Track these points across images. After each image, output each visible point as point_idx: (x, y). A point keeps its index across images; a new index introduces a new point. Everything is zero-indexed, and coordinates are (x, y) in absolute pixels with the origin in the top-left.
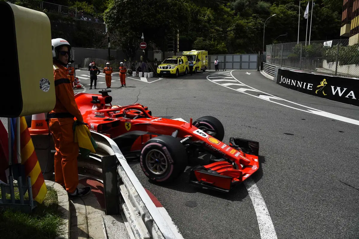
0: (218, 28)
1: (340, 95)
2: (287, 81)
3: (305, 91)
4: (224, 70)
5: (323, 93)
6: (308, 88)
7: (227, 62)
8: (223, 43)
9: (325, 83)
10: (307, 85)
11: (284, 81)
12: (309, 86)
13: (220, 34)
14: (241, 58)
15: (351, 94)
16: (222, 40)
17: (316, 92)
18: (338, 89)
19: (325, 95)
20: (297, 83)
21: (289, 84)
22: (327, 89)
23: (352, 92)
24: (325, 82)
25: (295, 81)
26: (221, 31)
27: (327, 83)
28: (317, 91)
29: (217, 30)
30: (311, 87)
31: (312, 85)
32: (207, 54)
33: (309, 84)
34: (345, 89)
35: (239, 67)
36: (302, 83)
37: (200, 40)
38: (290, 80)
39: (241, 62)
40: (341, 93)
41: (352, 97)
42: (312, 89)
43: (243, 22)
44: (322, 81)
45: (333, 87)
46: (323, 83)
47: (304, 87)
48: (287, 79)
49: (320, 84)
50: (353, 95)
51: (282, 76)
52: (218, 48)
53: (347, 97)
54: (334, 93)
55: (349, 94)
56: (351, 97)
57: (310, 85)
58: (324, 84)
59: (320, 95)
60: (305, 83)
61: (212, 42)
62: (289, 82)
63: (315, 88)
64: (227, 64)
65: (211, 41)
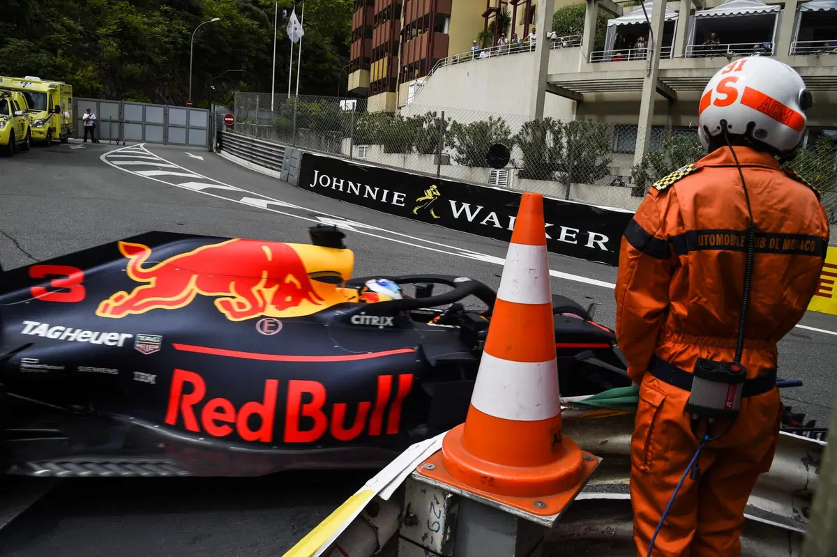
0: (71, 22)
1: (470, 218)
2: (334, 183)
3: (388, 208)
4: (121, 143)
5: (432, 213)
6: (394, 202)
7: (127, 122)
8: (90, 68)
9: (434, 193)
10: (390, 197)
11: (325, 181)
12: (396, 198)
13: (77, 40)
14: (166, 115)
15: (492, 218)
16: (86, 59)
17: (415, 211)
18: (466, 206)
19: (435, 217)
20: (363, 190)
21: (341, 189)
22: (441, 205)
23: (493, 214)
24: (434, 190)
25: (359, 185)
26: (81, 33)
27: (439, 194)
28: (417, 208)
29: (69, 29)
30: (402, 200)
31: (405, 195)
32: (70, 93)
33: (396, 194)
34: (480, 208)
35: (161, 139)
36: (377, 189)
37: (19, 46)
38: (342, 181)
39: (166, 126)
40: (472, 215)
41: (494, 223)
42: (403, 205)
43: (138, 20)
44: (429, 188)
45: (453, 203)
46: (430, 194)
47: (384, 200)
48: (335, 179)
49: (425, 196)
50: (496, 220)
51: (317, 172)
52: (77, 78)
53: (484, 222)
54: (456, 215)
55: (487, 219)
56: (491, 223)
57: (399, 196)
58: (434, 196)
59: (424, 217)
60: (386, 192)
61: (59, 60)
62: (341, 185)
63: (410, 202)
64: (126, 126)
65: (56, 56)
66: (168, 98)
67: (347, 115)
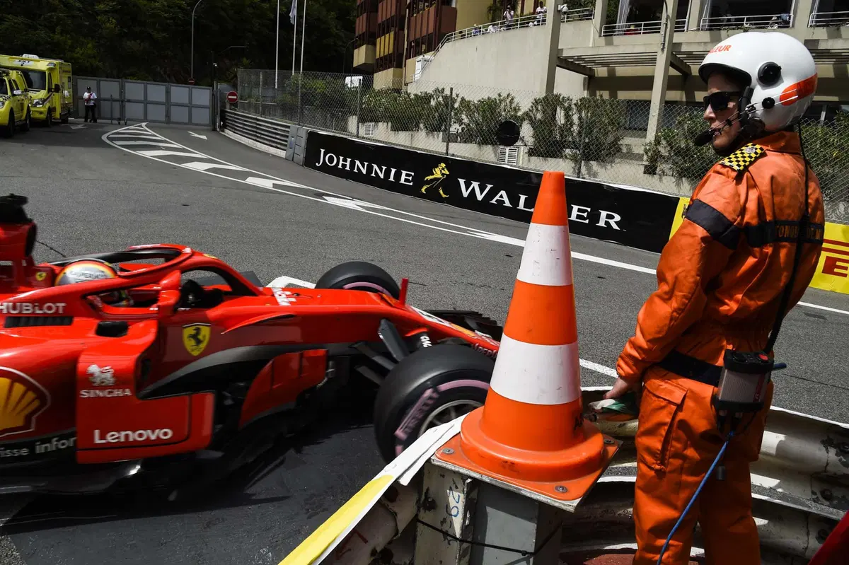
1: (480, 197)
2: (341, 162)
3: (396, 187)
4: (122, 122)
5: (441, 192)
6: (402, 181)
7: (129, 101)
8: (90, 45)
9: (443, 172)
11: (331, 160)
13: (78, 17)
14: (168, 93)
15: (501, 196)
16: (85, 36)
17: (423, 190)
18: (475, 185)
19: (444, 196)
20: (370, 169)
21: (348, 168)
22: (450, 184)
23: (503, 193)
24: (443, 169)
25: (366, 164)
26: (79, 9)
27: (448, 173)
28: (425, 187)
30: (410, 178)
31: (413, 174)
32: (69, 72)
33: (404, 173)
34: (489, 186)
35: (163, 118)
36: (384, 168)
37: (15, 23)
38: (349, 160)
39: (168, 104)
40: (481, 194)
41: (504, 202)
42: (411, 184)
44: (437, 167)
45: (462, 182)
46: (439, 172)
47: (392, 179)
48: (341, 158)
49: (433, 174)
50: (506, 199)
51: (323, 151)
52: (75, 55)
53: (493, 201)
54: (465, 194)
55: (497, 197)
56: (501, 202)
57: (407, 175)
58: (443, 175)
59: (432, 196)
60: (393, 171)
61: (57, 37)
62: (348, 164)
63: (418, 181)
64: (127, 105)
65: (54, 32)
66: (169, 76)
67: (353, 92)
